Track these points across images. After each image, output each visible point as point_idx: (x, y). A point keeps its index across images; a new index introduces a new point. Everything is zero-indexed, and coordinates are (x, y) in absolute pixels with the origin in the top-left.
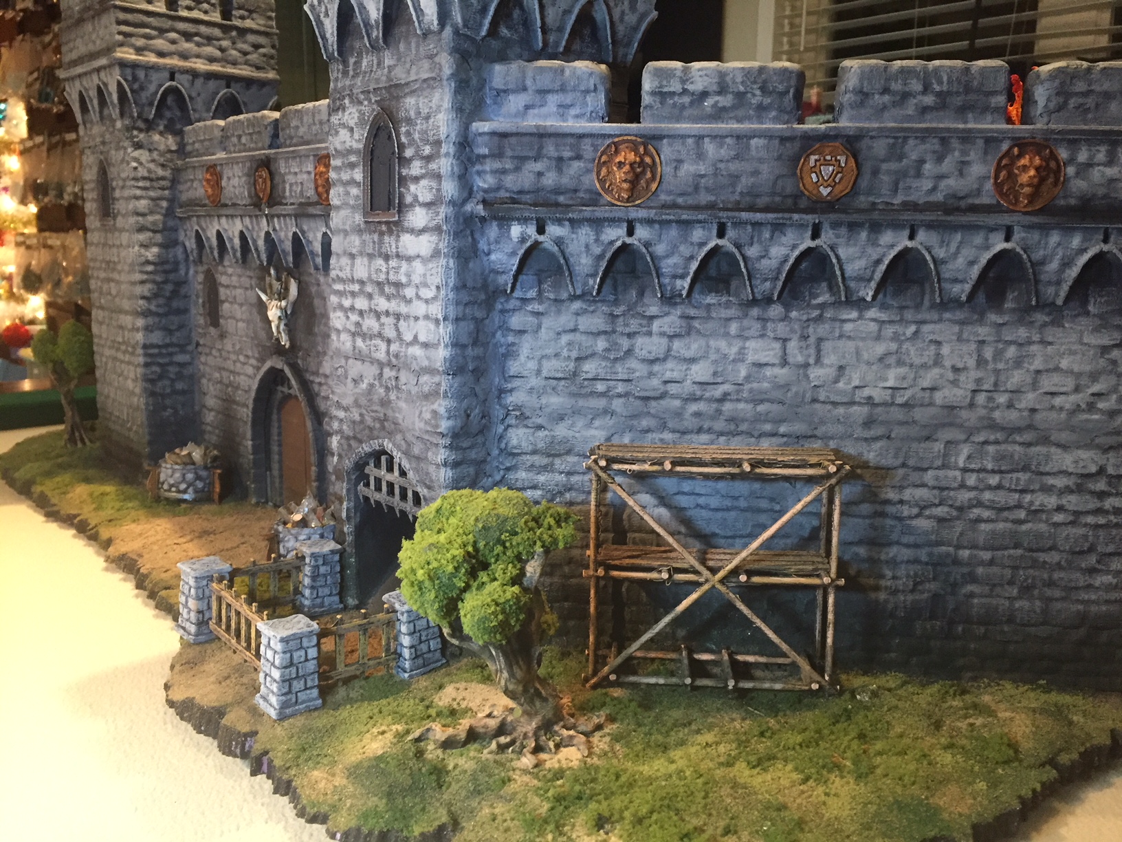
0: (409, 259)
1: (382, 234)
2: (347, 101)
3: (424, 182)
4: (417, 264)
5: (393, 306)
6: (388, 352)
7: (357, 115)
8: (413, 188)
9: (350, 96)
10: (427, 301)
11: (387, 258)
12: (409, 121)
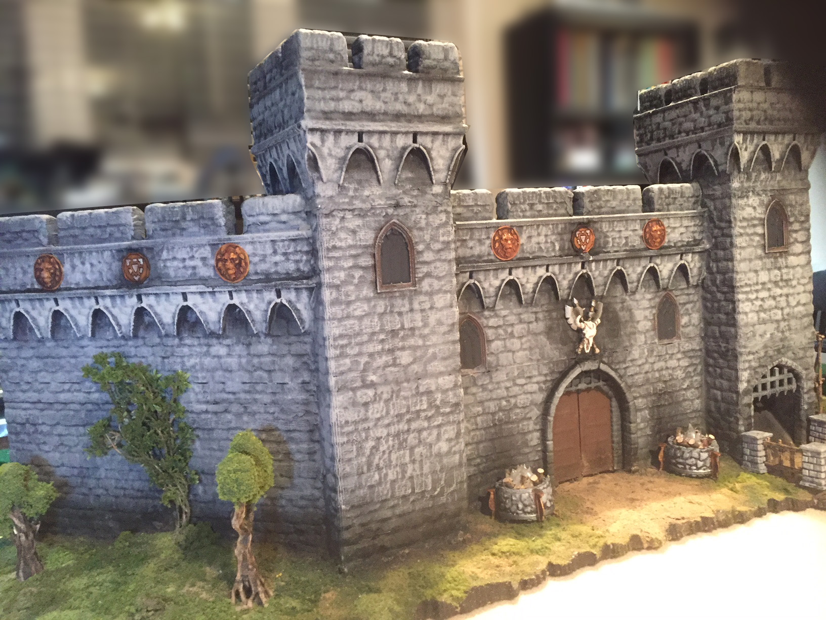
0: (794, 267)
1: (776, 258)
2: (751, 194)
3: (800, 233)
4: (798, 269)
5: (785, 291)
6: (782, 314)
7: (758, 201)
8: (794, 235)
9: (753, 192)
10: (804, 285)
11: (779, 269)
12: (791, 206)
